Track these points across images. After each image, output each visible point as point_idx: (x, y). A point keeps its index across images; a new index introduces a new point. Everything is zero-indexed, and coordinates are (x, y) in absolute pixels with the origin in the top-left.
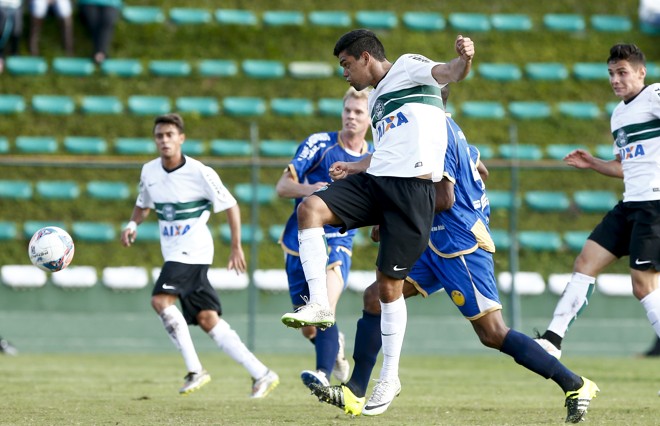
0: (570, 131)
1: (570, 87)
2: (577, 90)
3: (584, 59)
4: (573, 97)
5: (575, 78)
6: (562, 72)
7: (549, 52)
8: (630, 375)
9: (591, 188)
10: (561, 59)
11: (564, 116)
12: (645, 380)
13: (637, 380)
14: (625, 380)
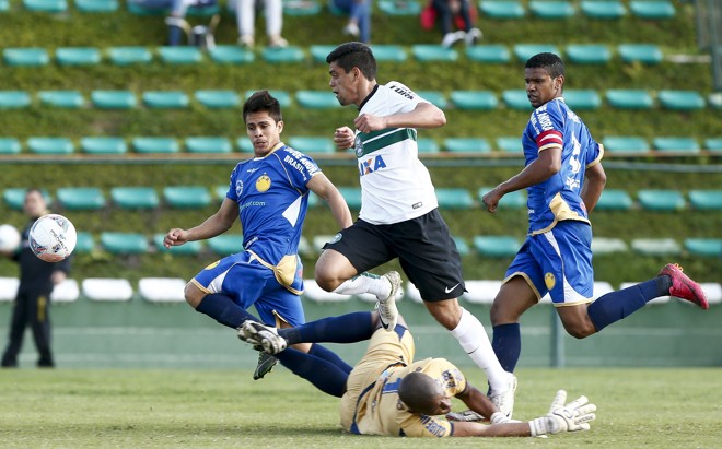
0: (51, 121)
1: (52, 73)
2: (59, 77)
3: (67, 44)
4: (56, 85)
5: (57, 63)
6: (43, 58)
7: (29, 35)
8: (118, 387)
9: (76, 184)
10: (41, 43)
11: (46, 105)
12: (134, 393)
13: (125, 393)
14: (112, 393)
